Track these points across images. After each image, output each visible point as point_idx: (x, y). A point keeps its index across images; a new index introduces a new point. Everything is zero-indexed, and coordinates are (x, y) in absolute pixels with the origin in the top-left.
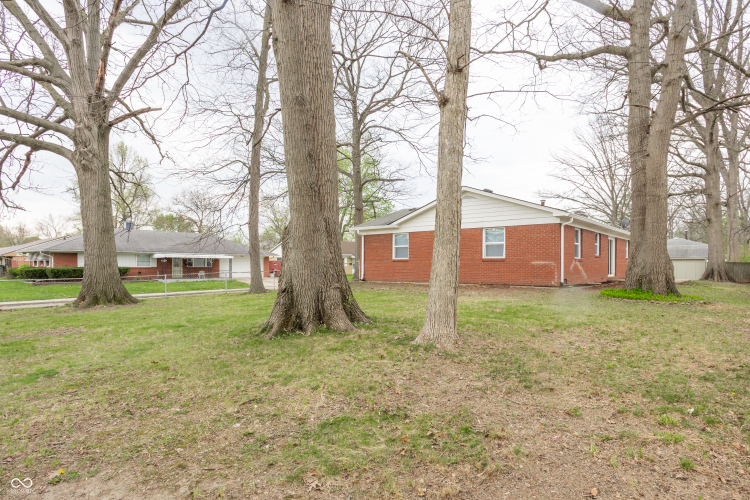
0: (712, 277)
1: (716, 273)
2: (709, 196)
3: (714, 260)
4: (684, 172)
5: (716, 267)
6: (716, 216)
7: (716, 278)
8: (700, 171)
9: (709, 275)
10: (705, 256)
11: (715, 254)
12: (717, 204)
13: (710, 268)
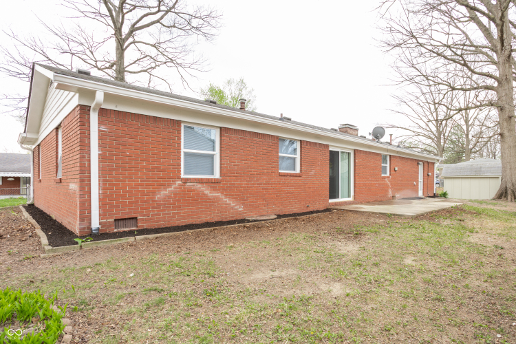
0: (506, 196)
1: (509, 192)
2: (501, 109)
3: (508, 178)
4: (475, 86)
5: (509, 185)
6: (509, 131)
7: (509, 197)
8: (490, 82)
9: (502, 195)
10: (499, 174)
11: (508, 171)
12: (510, 117)
13: (504, 186)
